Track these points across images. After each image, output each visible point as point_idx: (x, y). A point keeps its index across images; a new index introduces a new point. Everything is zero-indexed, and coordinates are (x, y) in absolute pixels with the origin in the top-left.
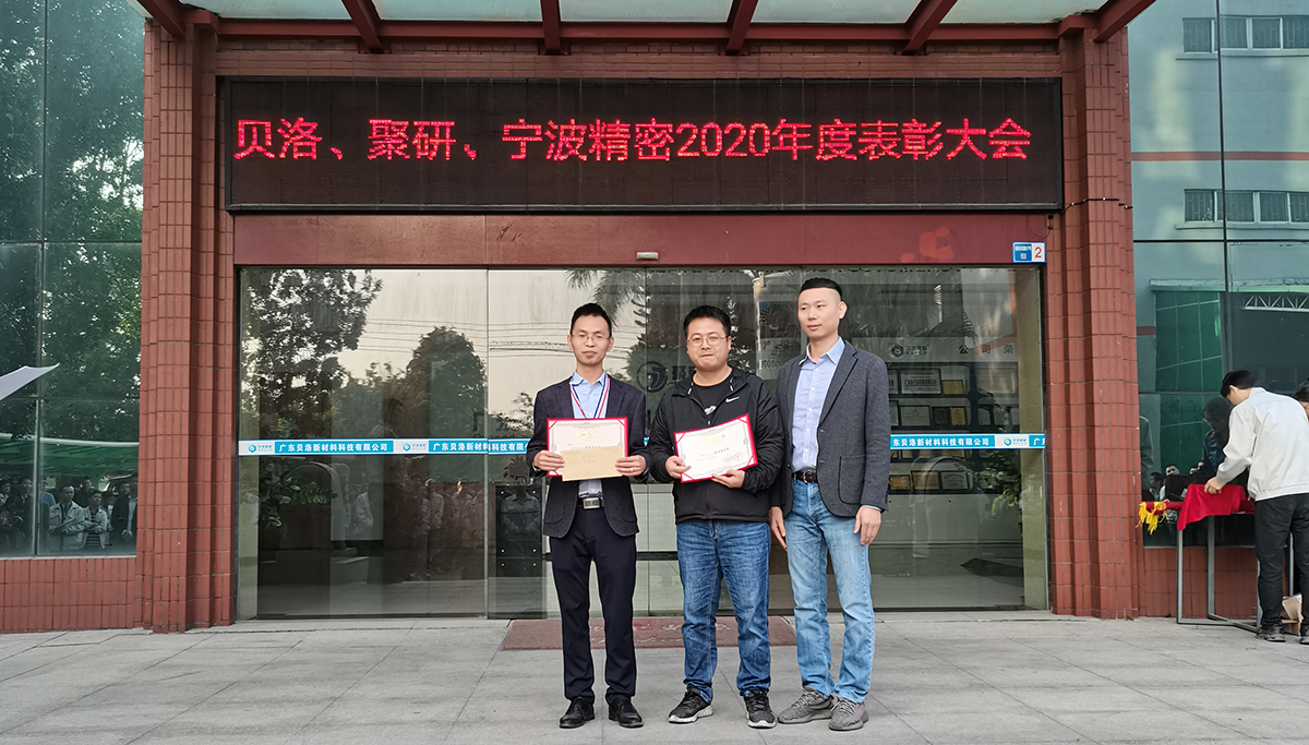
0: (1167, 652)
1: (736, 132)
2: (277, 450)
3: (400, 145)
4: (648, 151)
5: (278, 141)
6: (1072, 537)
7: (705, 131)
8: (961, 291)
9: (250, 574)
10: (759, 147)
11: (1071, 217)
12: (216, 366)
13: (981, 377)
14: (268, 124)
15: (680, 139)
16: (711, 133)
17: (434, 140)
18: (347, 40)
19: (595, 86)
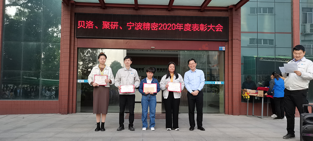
0: (245, 121)
1: (169, 25)
2: (84, 81)
3: (108, 26)
4: (153, 28)
5: (86, 25)
6: (228, 100)
7: (164, 25)
8: (209, 56)
9: (79, 104)
10: (174, 28)
11: (230, 42)
12: (74, 66)
13: (212, 71)
14: (84, 21)
15: (159, 26)
16: (165, 25)
17: (115, 25)
18: (99, 7)
19: (144, 16)
